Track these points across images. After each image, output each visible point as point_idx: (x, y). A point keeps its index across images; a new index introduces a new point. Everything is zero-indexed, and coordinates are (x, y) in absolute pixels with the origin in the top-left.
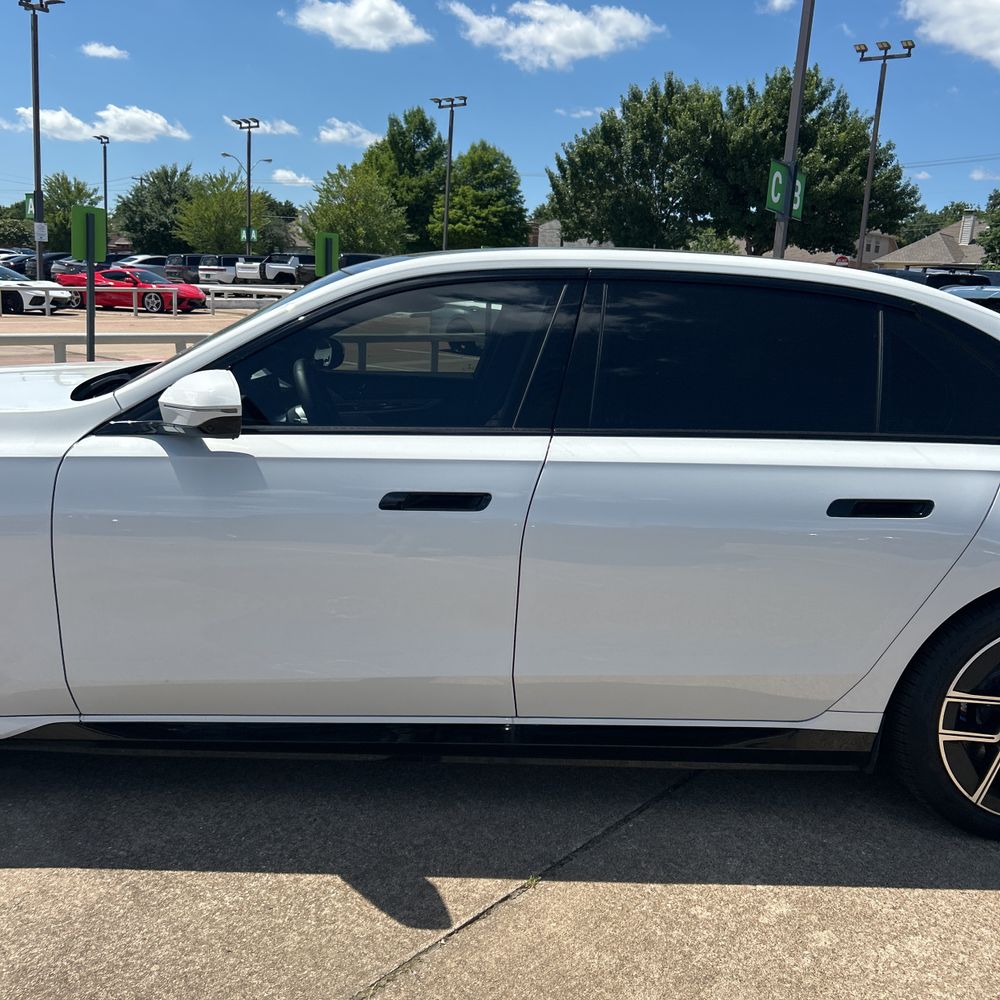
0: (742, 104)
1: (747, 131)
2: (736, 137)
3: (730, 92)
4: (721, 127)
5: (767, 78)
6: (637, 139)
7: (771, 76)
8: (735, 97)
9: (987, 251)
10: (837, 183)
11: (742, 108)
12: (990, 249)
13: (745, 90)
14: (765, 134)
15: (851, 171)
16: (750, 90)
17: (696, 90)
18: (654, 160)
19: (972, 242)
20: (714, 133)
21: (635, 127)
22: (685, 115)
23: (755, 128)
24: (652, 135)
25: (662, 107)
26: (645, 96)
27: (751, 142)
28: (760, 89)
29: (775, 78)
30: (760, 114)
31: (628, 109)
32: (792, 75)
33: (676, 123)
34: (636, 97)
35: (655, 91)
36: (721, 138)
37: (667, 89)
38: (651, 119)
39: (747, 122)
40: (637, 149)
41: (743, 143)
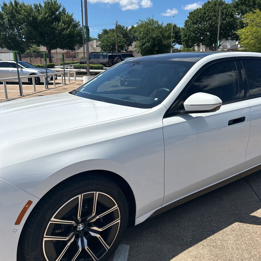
0: (39, 9)
1: (42, 17)
2: (40, 18)
3: (34, 5)
4: (34, 15)
5: (44, 2)
6: (9, 18)
7: (45, 1)
8: (36, 6)
9: (101, 49)
10: (68, 31)
11: (39, 10)
12: (102, 48)
13: (38, 5)
14: (47, 18)
15: (71, 28)
16: (40, 5)
17: (24, 4)
18: (15, 24)
19: (97, 46)
20: (33, 17)
21: (7, 14)
22: (23, 11)
23: (44, 16)
24: (13, 16)
25: (15, 8)
26: (8, 5)
27: (44, 20)
28: (43, 5)
29: (46, 2)
30: (45, 12)
31: (3, 9)
32: (50, 1)
33: (20, 13)
34: (5, 5)
35: (11, 3)
36: (35, 19)
37: (15, 3)
38: (12, 12)
39: (41, 14)
40: (9, 21)
41: (41, 20)
